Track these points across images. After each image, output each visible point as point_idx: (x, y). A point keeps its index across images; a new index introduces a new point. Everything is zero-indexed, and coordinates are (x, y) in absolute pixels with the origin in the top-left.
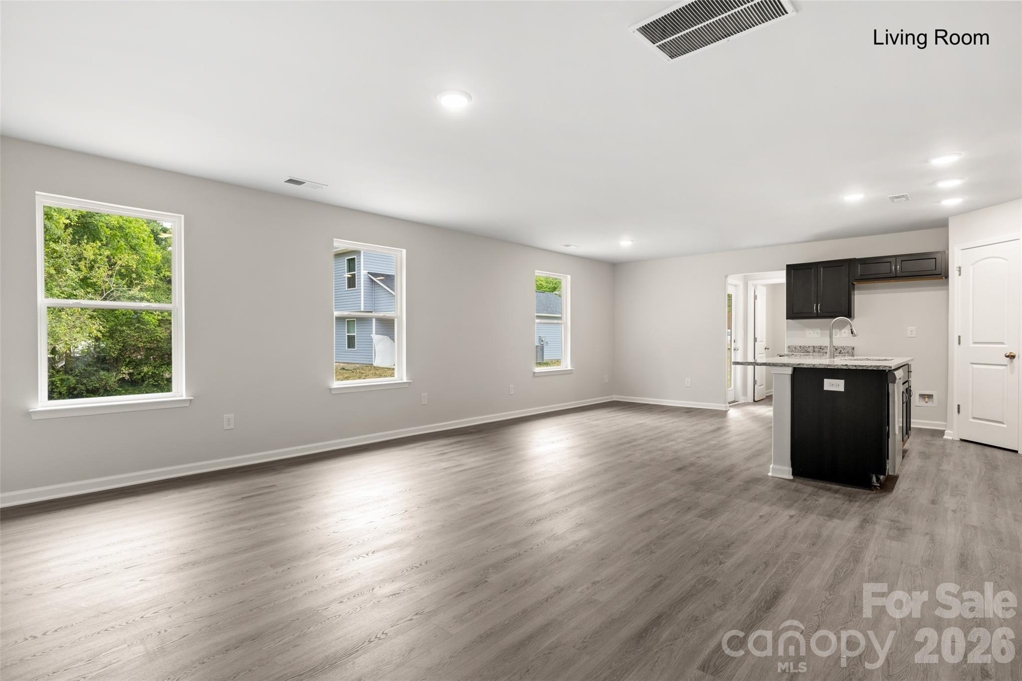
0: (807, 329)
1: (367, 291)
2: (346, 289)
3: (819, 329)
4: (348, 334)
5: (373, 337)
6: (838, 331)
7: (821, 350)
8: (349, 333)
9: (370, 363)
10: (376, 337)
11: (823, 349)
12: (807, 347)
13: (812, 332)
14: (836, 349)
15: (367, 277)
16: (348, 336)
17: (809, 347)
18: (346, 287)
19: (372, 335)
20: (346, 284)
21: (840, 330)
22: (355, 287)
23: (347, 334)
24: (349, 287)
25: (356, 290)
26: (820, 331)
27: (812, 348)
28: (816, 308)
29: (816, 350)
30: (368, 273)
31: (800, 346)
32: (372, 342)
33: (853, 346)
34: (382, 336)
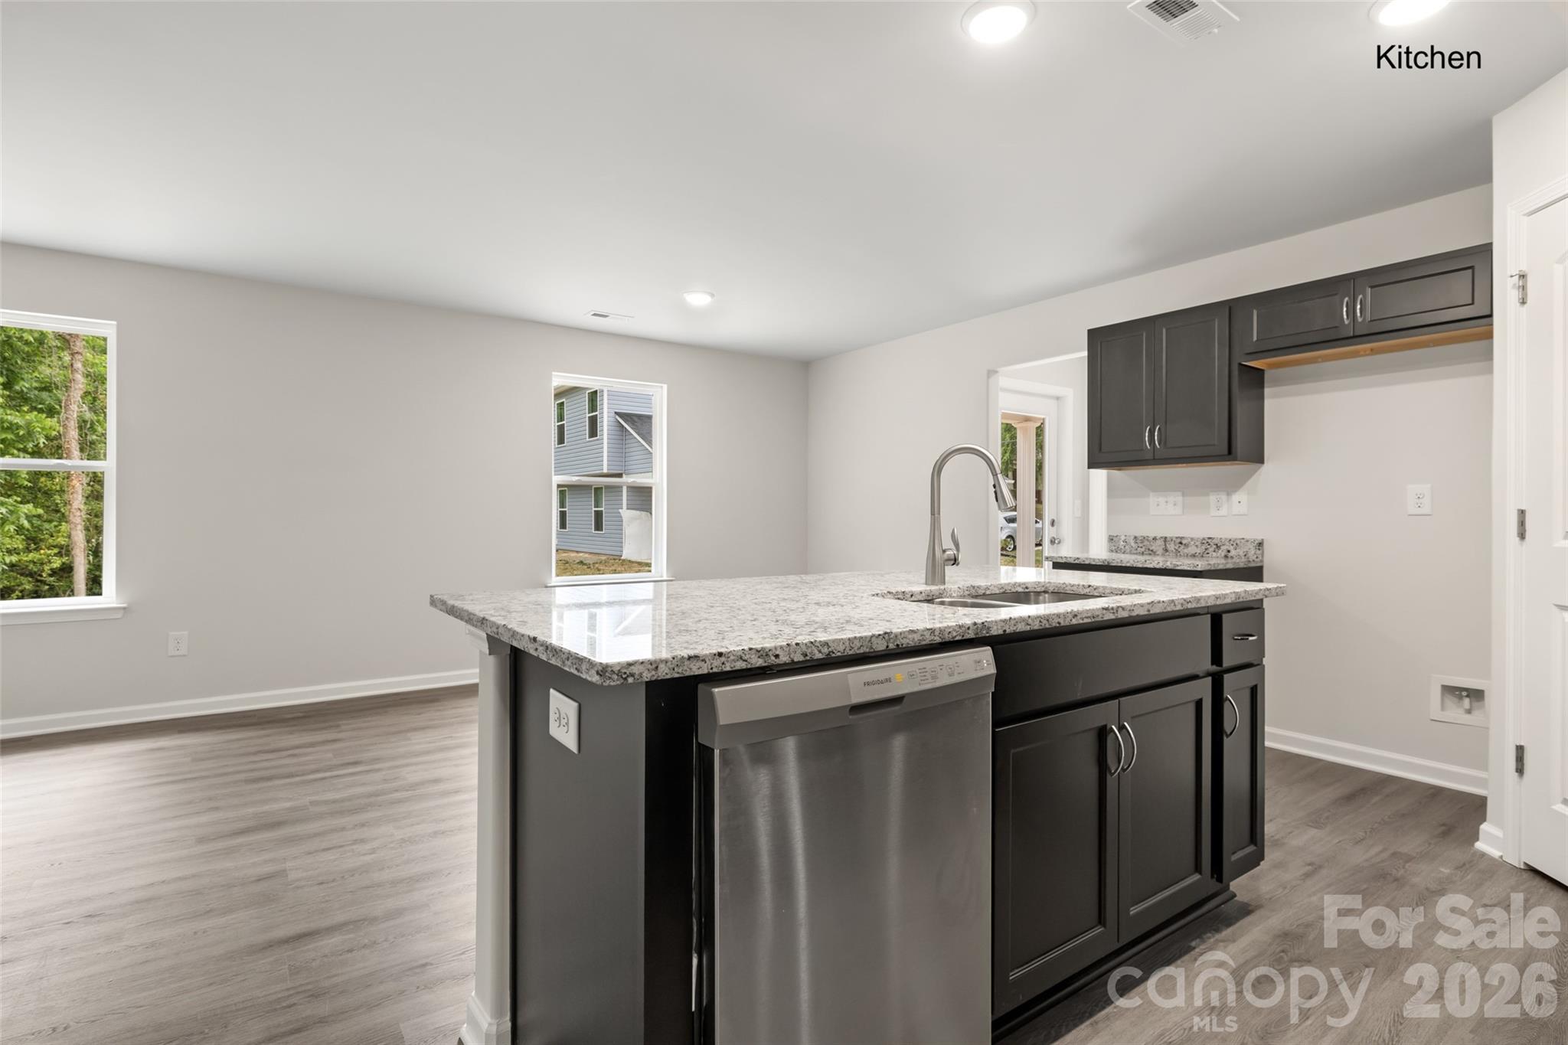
0: (1151, 494)
1: (612, 441)
2: (588, 440)
3: (1180, 493)
4: (596, 509)
5: (622, 515)
6: (1224, 497)
7: (1182, 547)
8: (597, 507)
9: (619, 553)
10: (626, 513)
11: (1186, 546)
12: (1151, 539)
13: (1162, 500)
14: (1218, 547)
15: (612, 419)
16: (595, 511)
17: (1155, 539)
18: (587, 436)
19: (620, 510)
20: (587, 431)
21: (1229, 494)
22: (597, 436)
23: (594, 509)
24: (590, 437)
25: (598, 440)
26: (1180, 499)
27: (1160, 543)
28: (1149, 438)
29: (1171, 547)
30: (616, 413)
31: (1135, 537)
32: (622, 521)
33: (1259, 538)
34: (638, 512)
